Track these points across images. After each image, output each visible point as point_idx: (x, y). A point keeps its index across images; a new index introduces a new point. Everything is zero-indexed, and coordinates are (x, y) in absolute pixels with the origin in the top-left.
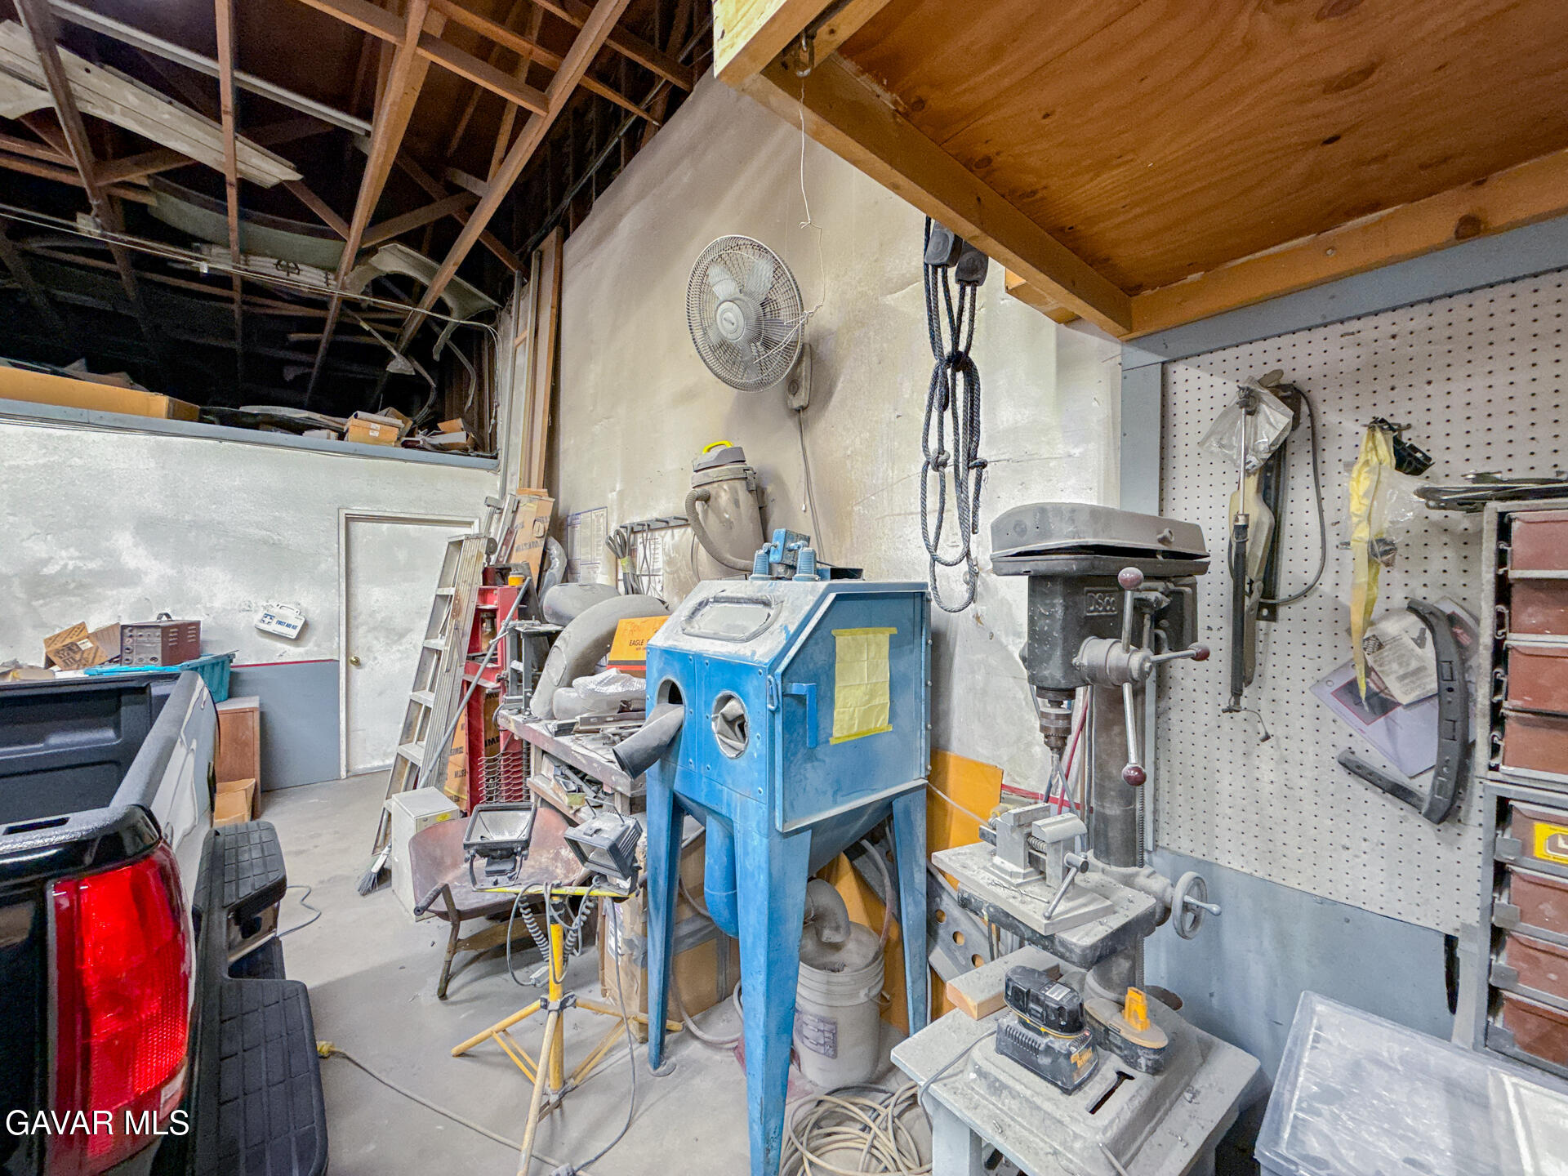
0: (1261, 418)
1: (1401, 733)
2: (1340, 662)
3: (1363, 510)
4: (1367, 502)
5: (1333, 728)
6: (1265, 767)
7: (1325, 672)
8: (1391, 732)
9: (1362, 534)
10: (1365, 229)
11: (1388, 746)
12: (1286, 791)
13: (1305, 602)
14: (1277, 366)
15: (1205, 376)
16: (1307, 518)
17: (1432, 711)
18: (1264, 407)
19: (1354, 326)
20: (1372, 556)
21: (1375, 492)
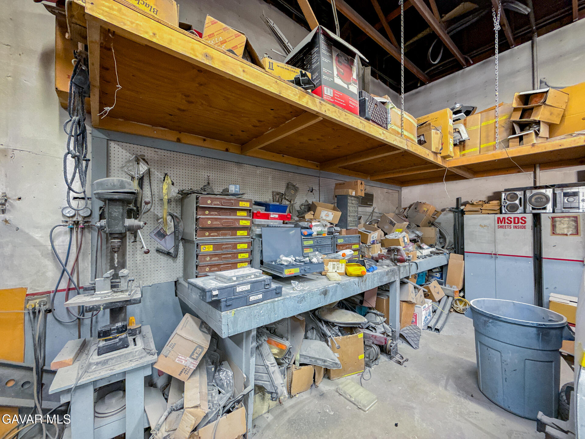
0: (140, 166)
1: (167, 242)
2: (155, 228)
3: (166, 193)
4: (167, 191)
5: (154, 243)
6: (138, 257)
7: (152, 230)
8: (165, 242)
9: (166, 197)
10: (162, 131)
11: (165, 245)
12: (144, 261)
13: (148, 213)
14: (143, 154)
15: (120, 148)
16: (148, 193)
17: (173, 235)
18: (141, 163)
19: (157, 150)
20: (168, 202)
21: (168, 189)
